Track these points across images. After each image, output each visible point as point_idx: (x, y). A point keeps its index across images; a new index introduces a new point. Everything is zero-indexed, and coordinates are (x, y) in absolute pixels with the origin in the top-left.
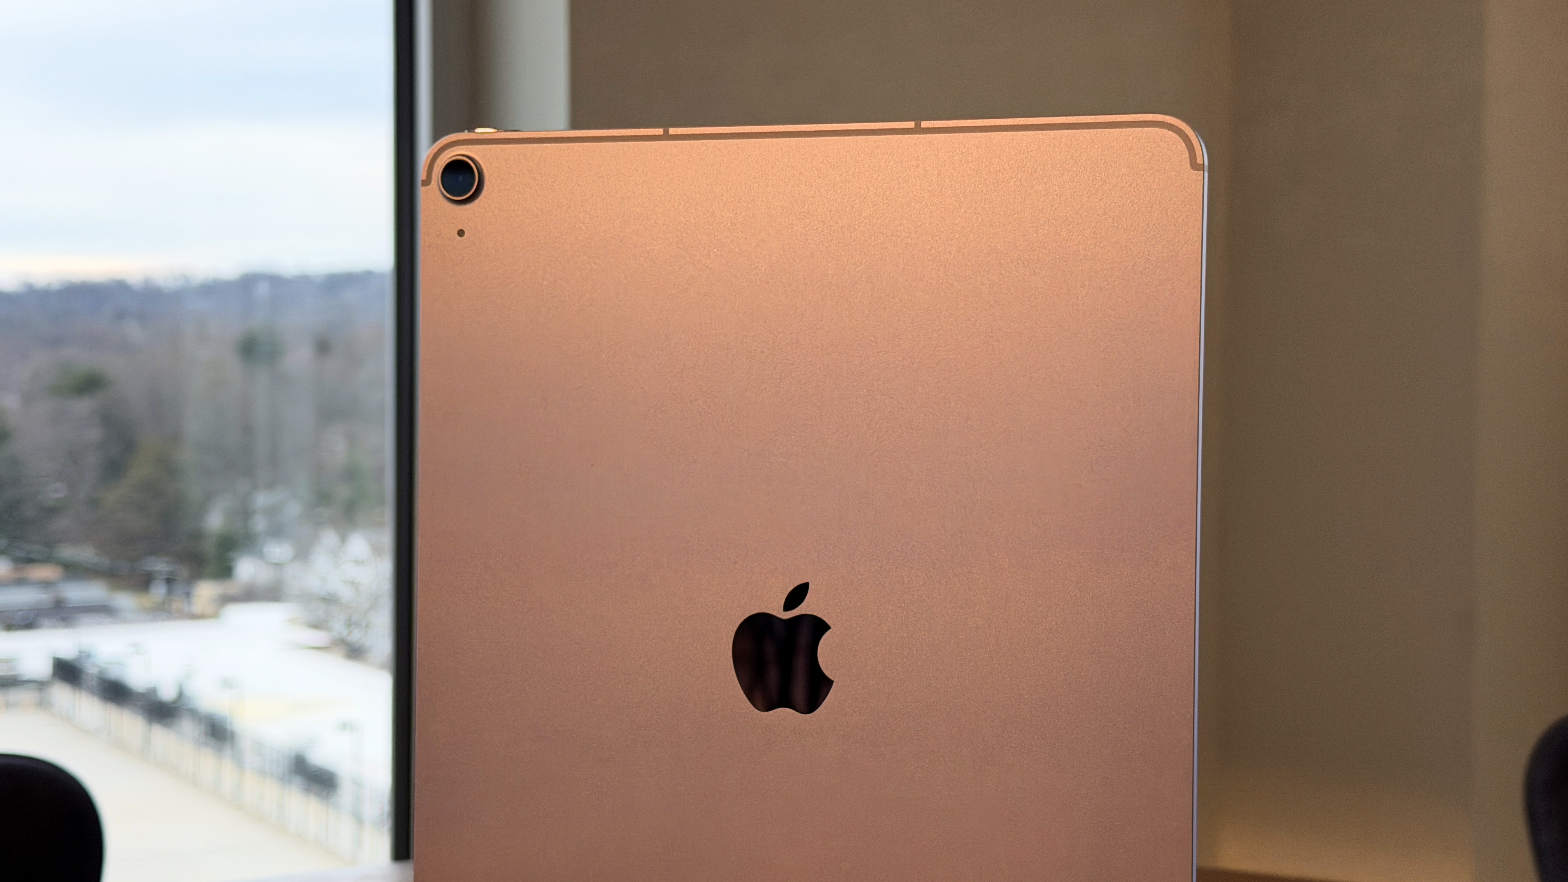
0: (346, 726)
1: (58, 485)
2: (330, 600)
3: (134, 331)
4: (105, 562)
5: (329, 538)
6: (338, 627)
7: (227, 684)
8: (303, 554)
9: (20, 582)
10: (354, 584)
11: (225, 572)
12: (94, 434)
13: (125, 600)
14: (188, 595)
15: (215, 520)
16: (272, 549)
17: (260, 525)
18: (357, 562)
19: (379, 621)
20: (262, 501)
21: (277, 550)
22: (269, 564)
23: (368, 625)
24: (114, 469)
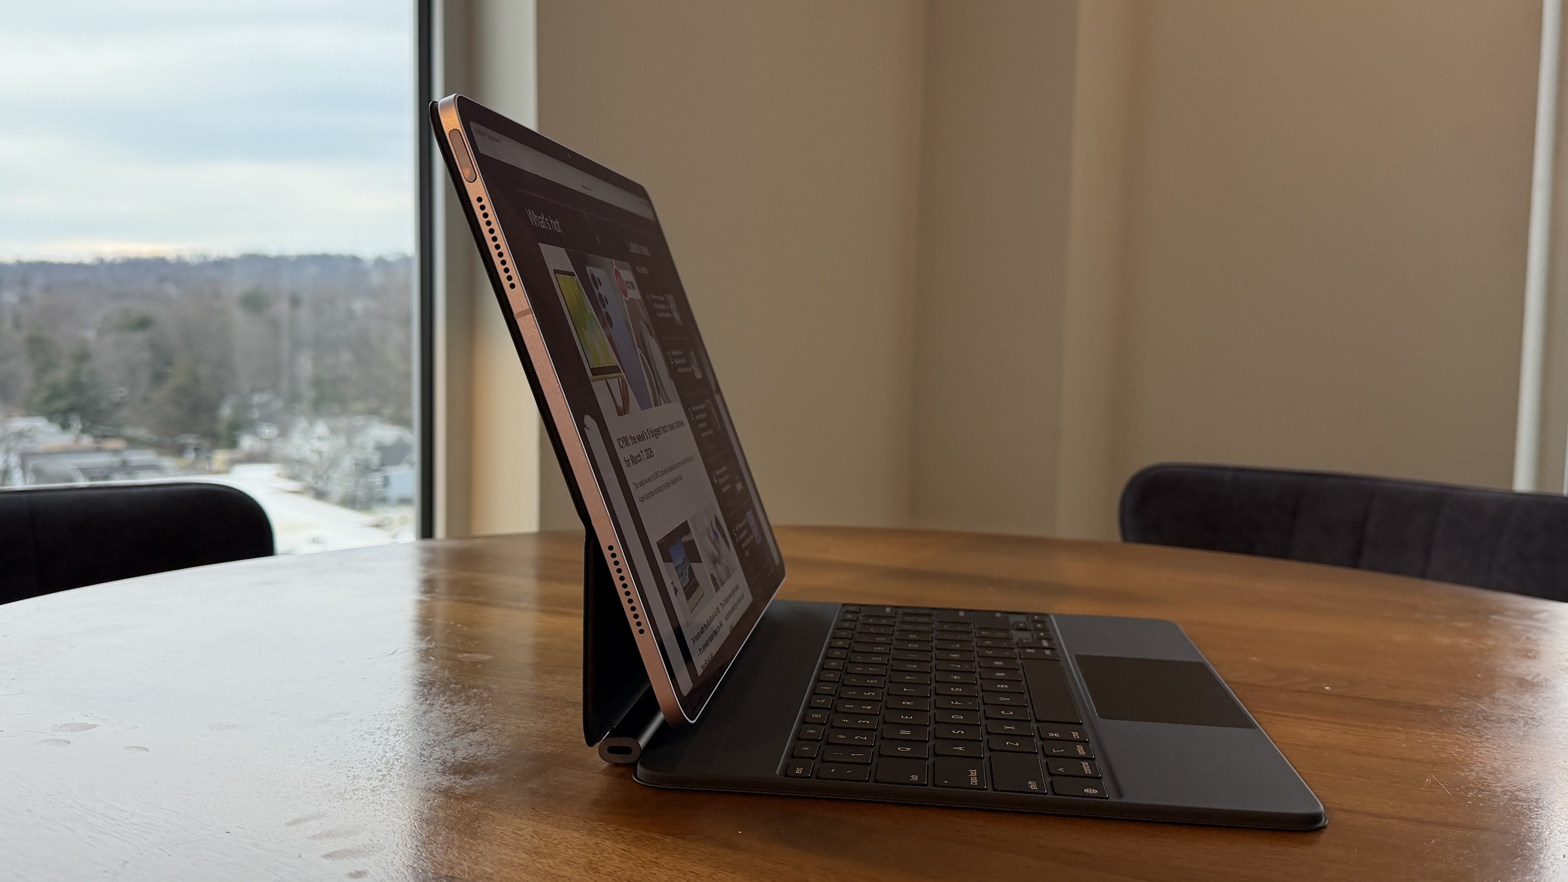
0: (315, 541)
1: (121, 389)
2: (303, 462)
3: (171, 290)
4: (156, 438)
6: (309, 479)
8: (284, 433)
9: (99, 450)
10: (320, 453)
11: (233, 444)
12: (146, 355)
14: (208, 458)
15: (226, 411)
16: (264, 430)
17: (256, 414)
18: (320, 438)
19: (335, 475)
20: (257, 399)
21: (267, 431)
22: (261, 439)
23: (328, 478)
24: (158, 378)
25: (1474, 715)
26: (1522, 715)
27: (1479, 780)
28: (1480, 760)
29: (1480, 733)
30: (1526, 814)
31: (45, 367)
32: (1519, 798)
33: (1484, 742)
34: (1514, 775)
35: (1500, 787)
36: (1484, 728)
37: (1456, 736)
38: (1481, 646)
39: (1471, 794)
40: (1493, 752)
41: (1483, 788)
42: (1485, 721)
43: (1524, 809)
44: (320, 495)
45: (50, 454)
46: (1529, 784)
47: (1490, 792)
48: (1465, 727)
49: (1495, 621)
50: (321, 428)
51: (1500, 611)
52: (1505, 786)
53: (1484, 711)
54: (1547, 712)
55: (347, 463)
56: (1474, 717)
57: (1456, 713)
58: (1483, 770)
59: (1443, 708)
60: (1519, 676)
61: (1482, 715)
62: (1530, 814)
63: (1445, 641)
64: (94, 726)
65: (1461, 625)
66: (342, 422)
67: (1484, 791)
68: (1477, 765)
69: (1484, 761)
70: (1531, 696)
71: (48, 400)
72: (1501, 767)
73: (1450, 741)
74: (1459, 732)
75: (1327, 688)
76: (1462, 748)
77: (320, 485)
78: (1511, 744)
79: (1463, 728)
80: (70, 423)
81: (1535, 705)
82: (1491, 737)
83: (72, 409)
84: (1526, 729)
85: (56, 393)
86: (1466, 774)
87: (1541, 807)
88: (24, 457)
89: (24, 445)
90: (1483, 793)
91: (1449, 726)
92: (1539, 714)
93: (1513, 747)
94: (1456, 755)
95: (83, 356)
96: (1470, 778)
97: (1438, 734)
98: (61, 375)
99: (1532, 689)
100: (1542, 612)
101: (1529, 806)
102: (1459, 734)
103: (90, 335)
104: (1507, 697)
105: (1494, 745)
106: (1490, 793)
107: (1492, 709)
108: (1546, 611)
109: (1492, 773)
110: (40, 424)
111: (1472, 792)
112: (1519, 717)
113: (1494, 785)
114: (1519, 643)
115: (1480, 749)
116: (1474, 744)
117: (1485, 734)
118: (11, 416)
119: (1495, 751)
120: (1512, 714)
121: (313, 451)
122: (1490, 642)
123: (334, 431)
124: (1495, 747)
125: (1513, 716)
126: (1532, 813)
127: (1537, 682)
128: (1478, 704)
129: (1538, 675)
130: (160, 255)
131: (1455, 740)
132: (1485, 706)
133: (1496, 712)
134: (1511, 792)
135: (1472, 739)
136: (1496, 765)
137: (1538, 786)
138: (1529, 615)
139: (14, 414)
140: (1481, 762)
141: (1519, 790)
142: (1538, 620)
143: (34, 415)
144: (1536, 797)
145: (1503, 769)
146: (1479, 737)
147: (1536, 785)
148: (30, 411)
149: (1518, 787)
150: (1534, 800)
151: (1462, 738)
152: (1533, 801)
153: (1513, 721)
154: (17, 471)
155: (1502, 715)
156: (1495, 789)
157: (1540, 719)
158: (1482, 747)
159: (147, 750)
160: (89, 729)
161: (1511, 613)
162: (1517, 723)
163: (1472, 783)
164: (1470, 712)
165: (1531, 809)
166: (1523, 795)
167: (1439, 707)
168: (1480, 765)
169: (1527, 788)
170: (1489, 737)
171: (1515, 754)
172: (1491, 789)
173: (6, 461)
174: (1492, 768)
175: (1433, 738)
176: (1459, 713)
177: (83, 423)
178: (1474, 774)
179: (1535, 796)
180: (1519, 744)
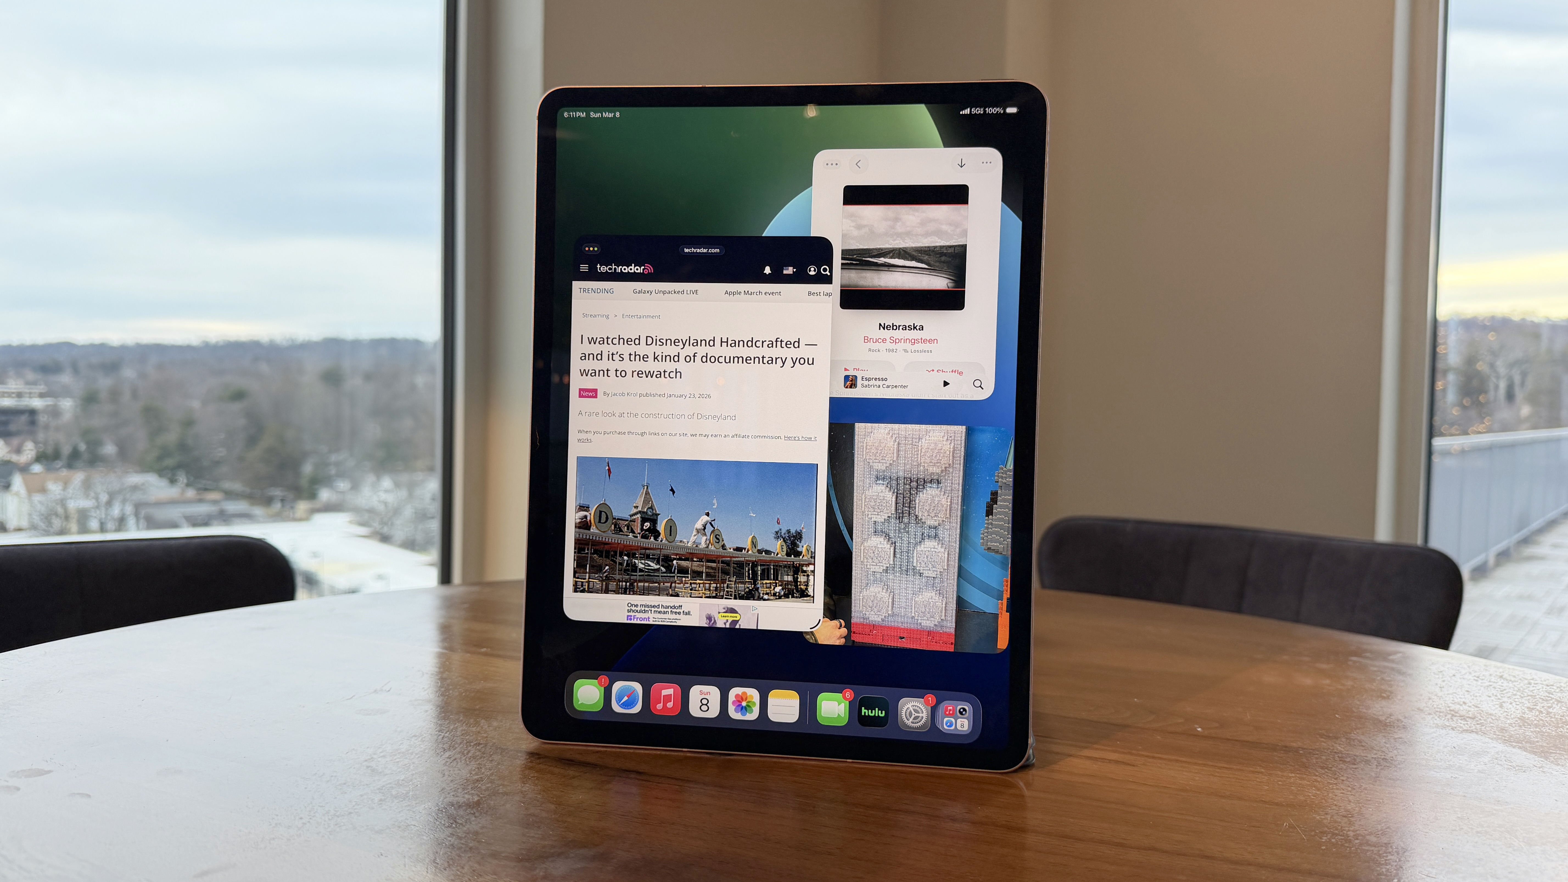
0: (380, 577)
1: (221, 449)
2: (371, 511)
3: (264, 367)
4: (248, 490)
5: (371, 478)
6: (376, 525)
7: (315, 555)
8: (355, 487)
9: (201, 501)
10: (386, 504)
11: (313, 496)
12: (242, 422)
13: (258, 511)
14: (292, 508)
15: (308, 469)
16: (339, 484)
17: (333, 471)
18: (386, 491)
19: (398, 522)
20: (333, 458)
21: (342, 485)
22: (337, 492)
23: (392, 524)
24: (252, 441)
25: (1331, 756)
26: (1375, 756)
27: (1334, 824)
28: (1335, 803)
29: (1335, 774)
30: (1375, 860)
31: (157, 431)
32: (1369, 842)
33: (1339, 784)
34: (1366, 818)
35: (1353, 831)
36: (1339, 769)
37: (1315, 778)
38: (1340, 687)
39: (1325, 838)
40: (1347, 794)
41: (1336, 832)
42: (1341, 762)
43: (1375, 854)
44: (385, 539)
45: (159, 504)
46: (1379, 827)
47: (1343, 836)
48: (1322, 768)
49: (1355, 662)
50: (387, 482)
51: (1359, 653)
52: (1357, 830)
53: (1341, 752)
54: (1398, 753)
55: (408, 512)
56: (1331, 759)
57: (1315, 754)
58: (1337, 813)
59: (1303, 749)
60: (1374, 716)
61: (1338, 757)
62: (1379, 860)
63: (1308, 681)
64: (50, 772)
65: (1324, 666)
66: (404, 478)
67: (1337, 835)
68: (1332, 808)
69: (1338, 804)
70: (1385, 736)
71: (160, 458)
72: (1354, 810)
73: (1308, 783)
74: (1317, 774)
75: (1199, 729)
76: (1318, 790)
77: (385, 530)
78: (1364, 786)
79: (1320, 770)
80: (177, 477)
81: (1387, 746)
82: (1346, 778)
83: (179, 466)
84: (1378, 770)
85: (165, 453)
86: (1321, 817)
87: (1390, 853)
88: (138, 506)
89: (138, 496)
90: (1336, 837)
91: (1307, 767)
92: (1391, 754)
93: (1365, 789)
94: (1312, 797)
95: (188, 423)
96: (1325, 821)
97: (1298, 775)
98: (171, 437)
99: (1385, 729)
100: (1396, 653)
101: (1379, 851)
102: (1317, 776)
103: (196, 404)
104: (1362, 737)
105: (1349, 786)
106: (1343, 838)
107: (1348, 751)
108: (1400, 652)
109: (1345, 817)
110: (151, 479)
111: (1326, 836)
112: (1373, 758)
113: (1347, 828)
114: (1375, 684)
115: (1335, 791)
116: (1331, 786)
117: (1340, 776)
118: (127, 472)
119: (1349, 793)
120: (1366, 755)
121: (380, 502)
122: (1349, 683)
123: (397, 485)
124: (1350, 789)
125: (1367, 757)
126: (1381, 858)
127: (1390, 723)
128: (1335, 745)
129: (1391, 715)
130: (256, 339)
131: (1314, 782)
132: (1341, 747)
133: (1352, 753)
134: (1362, 836)
135: (1329, 781)
136: (1350, 808)
137: (1388, 830)
138: (1385, 656)
139: (130, 470)
140: (1336, 805)
141: (1370, 834)
142: (1393, 661)
143: (148, 472)
144: (1385, 842)
145: (1356, 812)
146: (1335, 779)
147: (1386, 828)
148: (144, 467)
149: (1370, 831)
150: (1384, 845)
151: (1319, 779)
152: (1382, 846)
153: (1367, 762)
154: (131, 518)
155: (1357, 756)
156: (1348, 833)
157: (1391, 760)
158: (1337, 789)
159: (89, 796)
160: (43, 774)
161: (1368, 655)
162: (1370, 764)
163: (1327, 827)
164: (1328, 754)
165: (1380, 854)
166: (1373, 839)
167: (1300, 748)
168: (1334, 807)
169: (1377, 832)
170: (1344, 778)
171: (1368, 796)
172: (1344, 833)
173: (122, 510)
174: (1347, 811)
175: (1292, 780)
176: (1317, 754)
177: (188, 479)
178: (1329, 817)
179: (1385, 840)
180: (1372, 786)
